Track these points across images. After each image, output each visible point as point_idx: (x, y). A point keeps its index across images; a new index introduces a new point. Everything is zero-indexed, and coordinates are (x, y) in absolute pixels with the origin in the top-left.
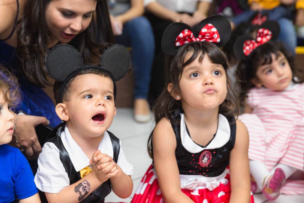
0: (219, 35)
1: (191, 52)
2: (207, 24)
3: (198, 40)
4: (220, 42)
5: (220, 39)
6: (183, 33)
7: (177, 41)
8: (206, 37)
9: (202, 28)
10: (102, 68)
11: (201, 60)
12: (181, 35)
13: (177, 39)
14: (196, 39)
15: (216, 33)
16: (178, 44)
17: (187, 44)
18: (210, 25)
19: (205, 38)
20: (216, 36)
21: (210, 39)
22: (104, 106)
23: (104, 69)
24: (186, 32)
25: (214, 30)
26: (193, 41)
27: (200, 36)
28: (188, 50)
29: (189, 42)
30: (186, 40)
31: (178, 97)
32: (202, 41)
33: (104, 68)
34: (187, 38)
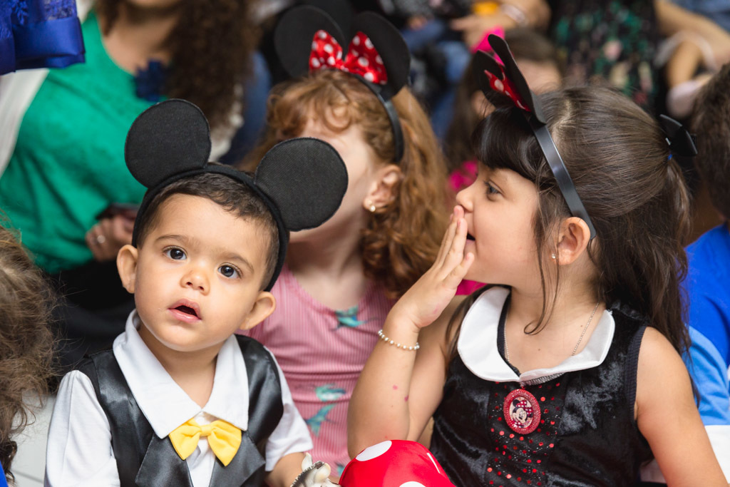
10: (256, 186)
22: (201, 291)
23: (259, 189)
33: (262, 186)
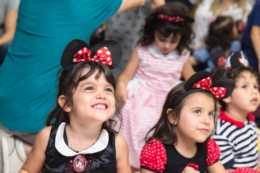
0: (112, 59)
1: (88, 68)
2: (103, 47)
3: (93, 60)
4: (111, 65)
5: (112, 62)
6: (83, 50)
7: (75, 58)
8: (101, 59)
9: (98, 50)
11: (97, 77)
12: (80, 52)
13: (75, 55)
14: (91, 59)
15: (109, 56)
16: (75, 60)
17: (84, 62)
18: (106, 48)
19: (99, 59)
20: (109, 59)
21: (104, 61)
24: (85, 50)
25: (108, 53)
26: (89, 59)
27: (95, 57)
28: (85, 67)
29: (85, 60)
30: (83, 58)
31: (68, 109)
32: (96, 61)
34: (84, 56)
